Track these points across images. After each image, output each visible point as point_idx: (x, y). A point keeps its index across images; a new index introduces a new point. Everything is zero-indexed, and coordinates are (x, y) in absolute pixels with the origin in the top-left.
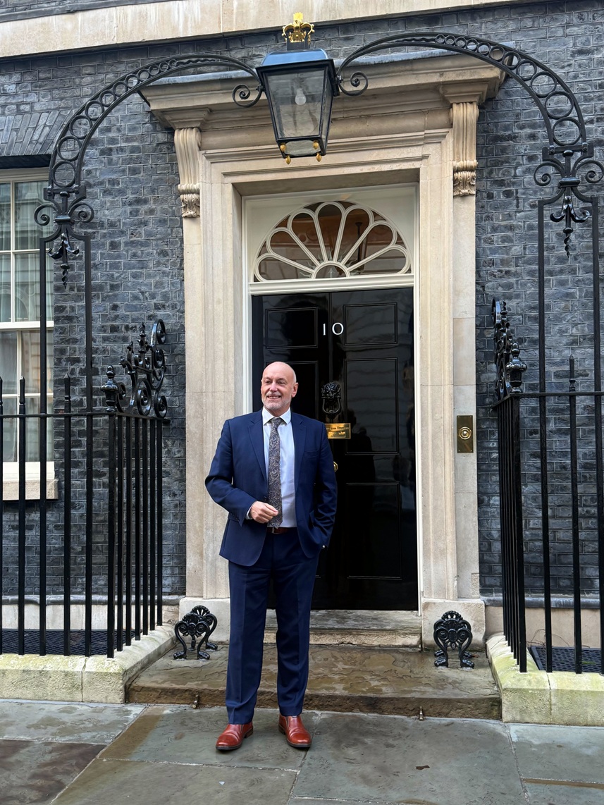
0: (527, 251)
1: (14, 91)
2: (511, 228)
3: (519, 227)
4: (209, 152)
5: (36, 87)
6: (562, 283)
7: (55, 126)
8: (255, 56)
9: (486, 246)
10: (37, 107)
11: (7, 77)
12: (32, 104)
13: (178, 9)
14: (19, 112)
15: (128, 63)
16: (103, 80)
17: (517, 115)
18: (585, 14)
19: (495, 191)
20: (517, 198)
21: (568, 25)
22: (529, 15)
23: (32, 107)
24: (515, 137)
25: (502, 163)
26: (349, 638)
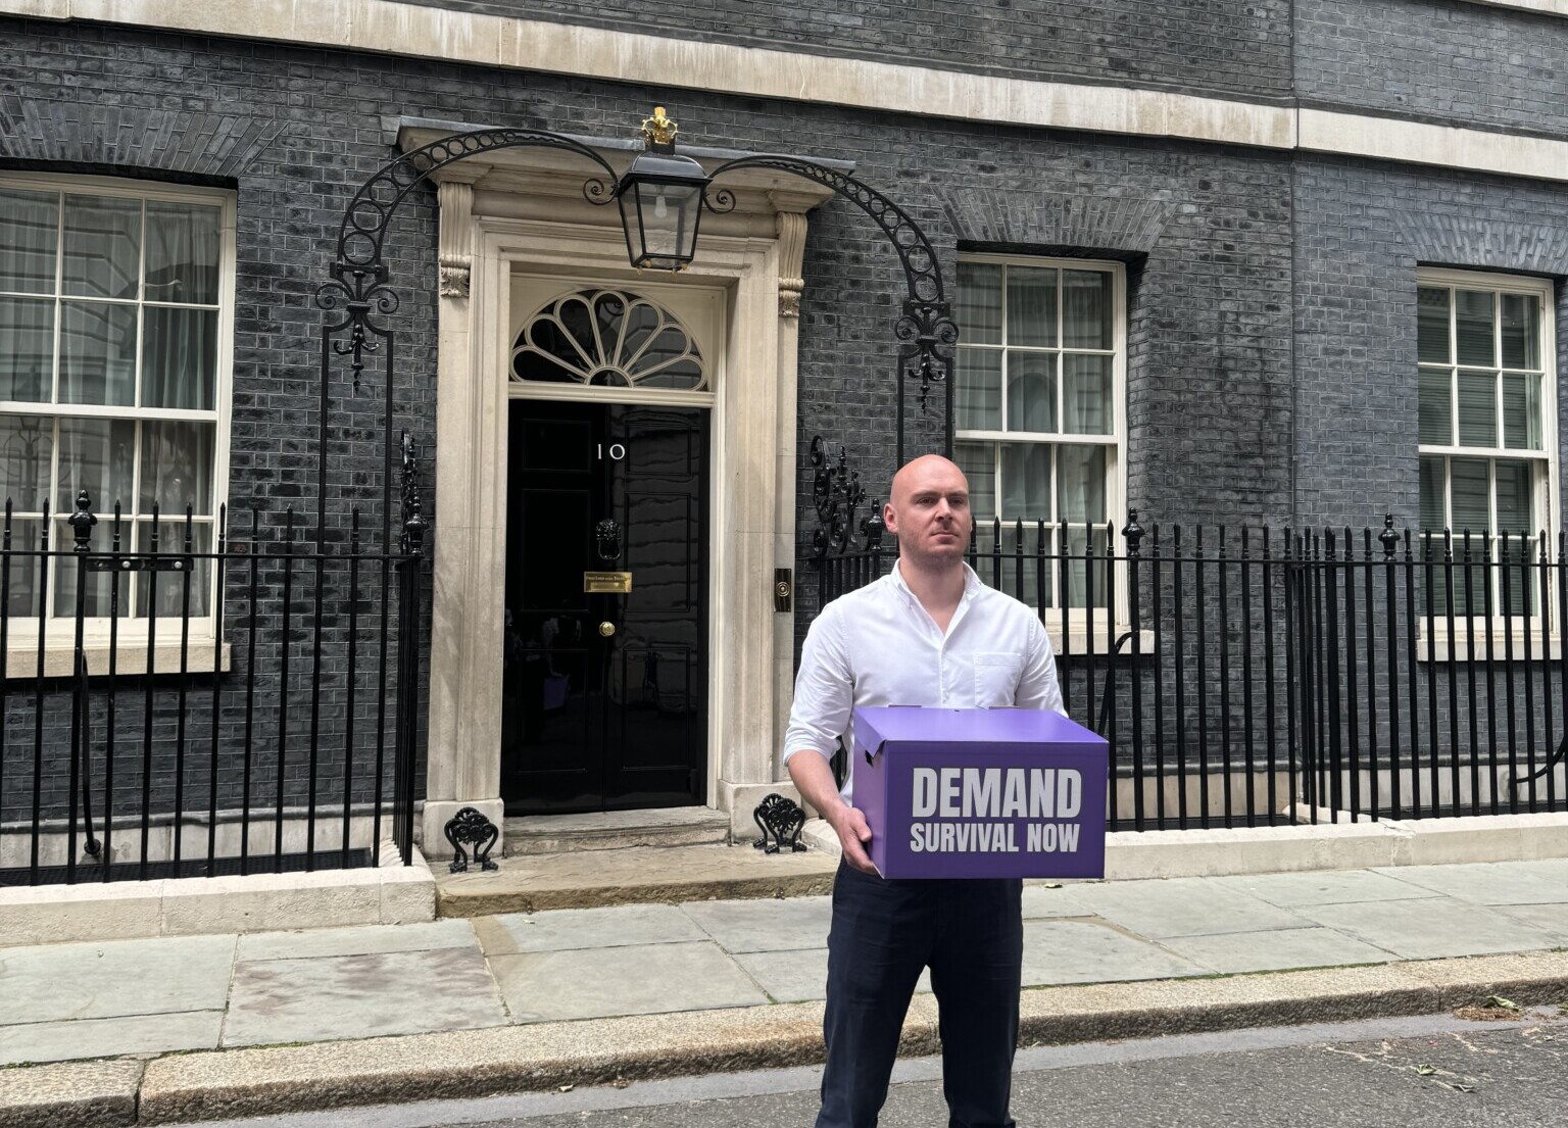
0: (848, 387)
1: (178, 76)
2: (831, 358)
3: (841, 359)
4: (484, 218)
5: (215, 77)
6: (882, 426)
7: (245, 139)
8: (539, 101)
9: (806, 375)
10: (216, 107)
11: (169, 55)
12: (208, 103)
13: (441, 20)
14: (186, 108)
15: (361, 73)
16: (321, 89)
17: (842, 233)
18: (912, 134)
19: (816, 314)
20: (839, 326)
21: (895, 141)
22: (857, 122)
23: (208, 106)
24: (839, 257)
25: (825, 284)
26: (644, 839)
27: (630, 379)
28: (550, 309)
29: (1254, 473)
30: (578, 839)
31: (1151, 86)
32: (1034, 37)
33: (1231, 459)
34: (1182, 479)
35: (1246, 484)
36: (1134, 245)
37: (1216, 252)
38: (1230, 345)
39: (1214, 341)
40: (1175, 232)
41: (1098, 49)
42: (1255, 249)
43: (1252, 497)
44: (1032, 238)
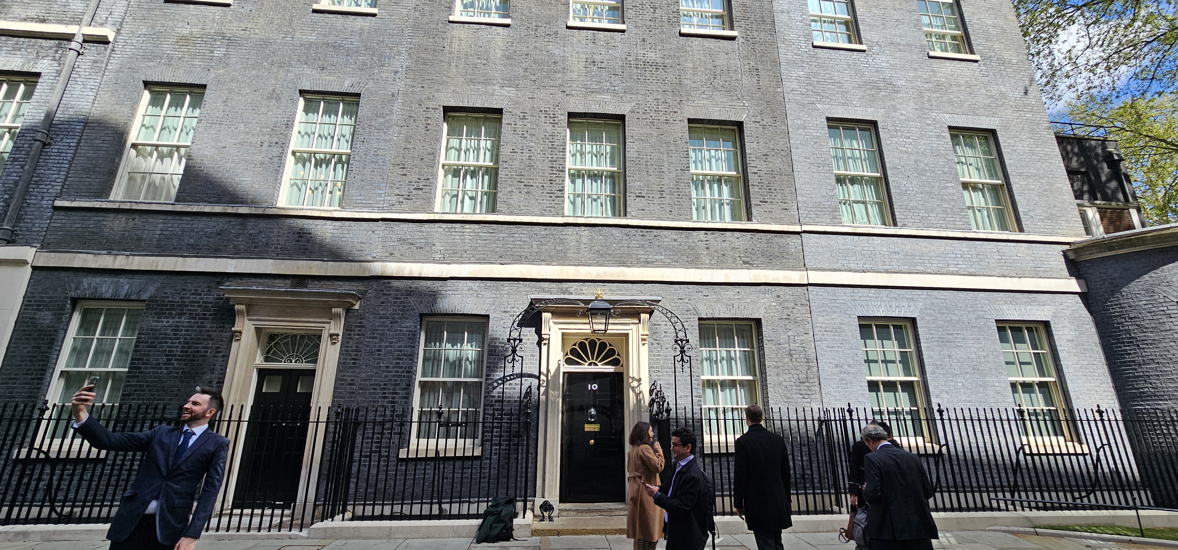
4: (555, 320)
5: (485, 288)
8: (571, 287)
9: (652, 361)
11: (473, 283)
13: (544, 268)
14: (477, 297)
15: (523, 284)
16: (512, 289)
19: (654, 342)
20: (661, 346)
22: (664, 285)
23: (483, 296)
24: (660, 325)
25: (656, 333)
26: (602, 513)
27: (599, 364)
28: (575, 345)
29: (806, 388)
30: (582, 512)
31: (758, 267)
32: (718, 257)
33: (798, 384)
34: (780, 391)
35: (803, 392)
36: (756, 316)
37: (784, 317)
38: (793, 346)
39: (787, 345)
40: (770, 311)
41: (739, 259)
42: (799, 315)
43: (806, 396)
44: (722, 316)
